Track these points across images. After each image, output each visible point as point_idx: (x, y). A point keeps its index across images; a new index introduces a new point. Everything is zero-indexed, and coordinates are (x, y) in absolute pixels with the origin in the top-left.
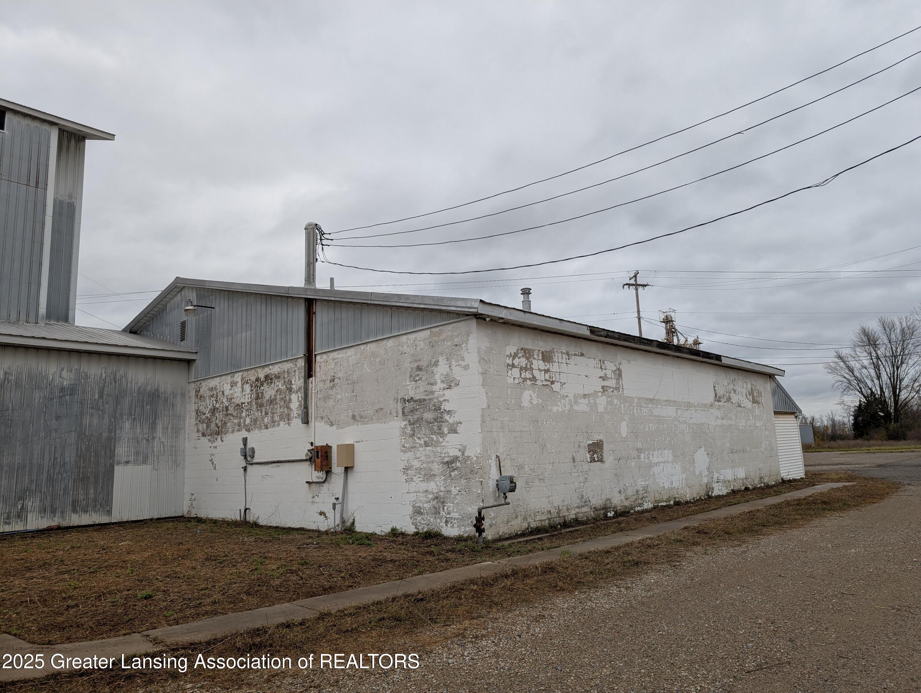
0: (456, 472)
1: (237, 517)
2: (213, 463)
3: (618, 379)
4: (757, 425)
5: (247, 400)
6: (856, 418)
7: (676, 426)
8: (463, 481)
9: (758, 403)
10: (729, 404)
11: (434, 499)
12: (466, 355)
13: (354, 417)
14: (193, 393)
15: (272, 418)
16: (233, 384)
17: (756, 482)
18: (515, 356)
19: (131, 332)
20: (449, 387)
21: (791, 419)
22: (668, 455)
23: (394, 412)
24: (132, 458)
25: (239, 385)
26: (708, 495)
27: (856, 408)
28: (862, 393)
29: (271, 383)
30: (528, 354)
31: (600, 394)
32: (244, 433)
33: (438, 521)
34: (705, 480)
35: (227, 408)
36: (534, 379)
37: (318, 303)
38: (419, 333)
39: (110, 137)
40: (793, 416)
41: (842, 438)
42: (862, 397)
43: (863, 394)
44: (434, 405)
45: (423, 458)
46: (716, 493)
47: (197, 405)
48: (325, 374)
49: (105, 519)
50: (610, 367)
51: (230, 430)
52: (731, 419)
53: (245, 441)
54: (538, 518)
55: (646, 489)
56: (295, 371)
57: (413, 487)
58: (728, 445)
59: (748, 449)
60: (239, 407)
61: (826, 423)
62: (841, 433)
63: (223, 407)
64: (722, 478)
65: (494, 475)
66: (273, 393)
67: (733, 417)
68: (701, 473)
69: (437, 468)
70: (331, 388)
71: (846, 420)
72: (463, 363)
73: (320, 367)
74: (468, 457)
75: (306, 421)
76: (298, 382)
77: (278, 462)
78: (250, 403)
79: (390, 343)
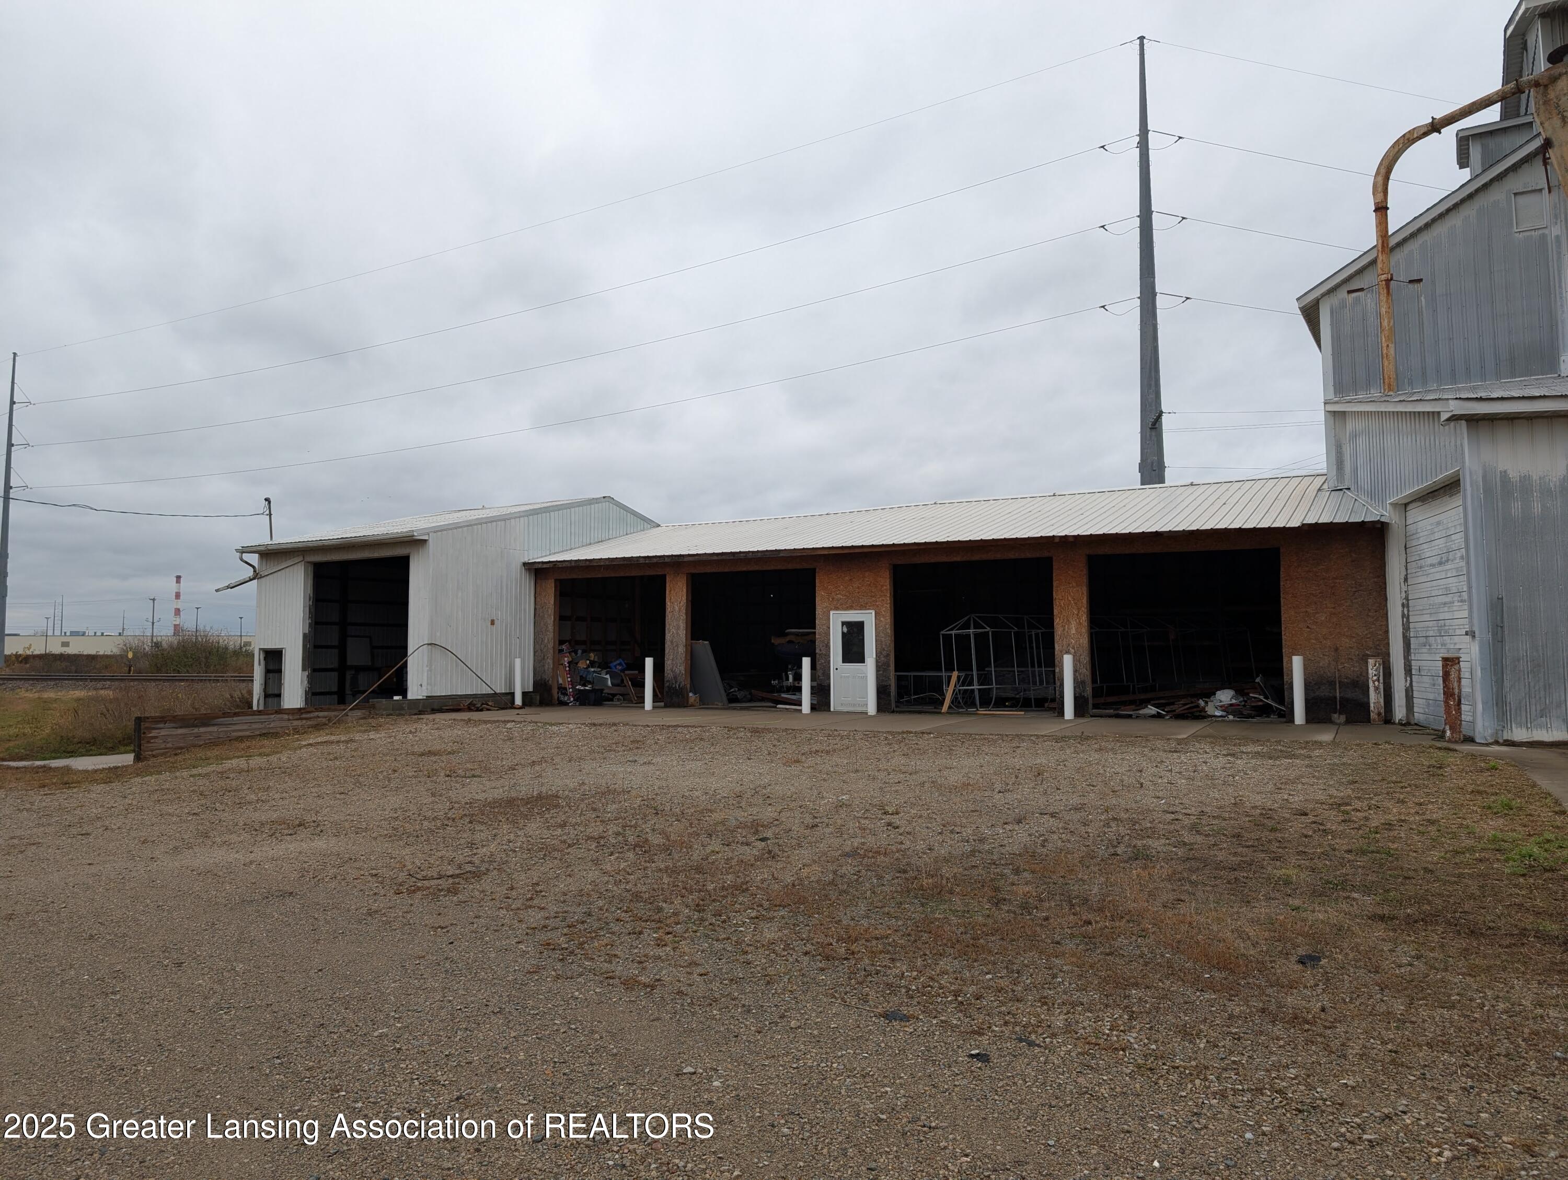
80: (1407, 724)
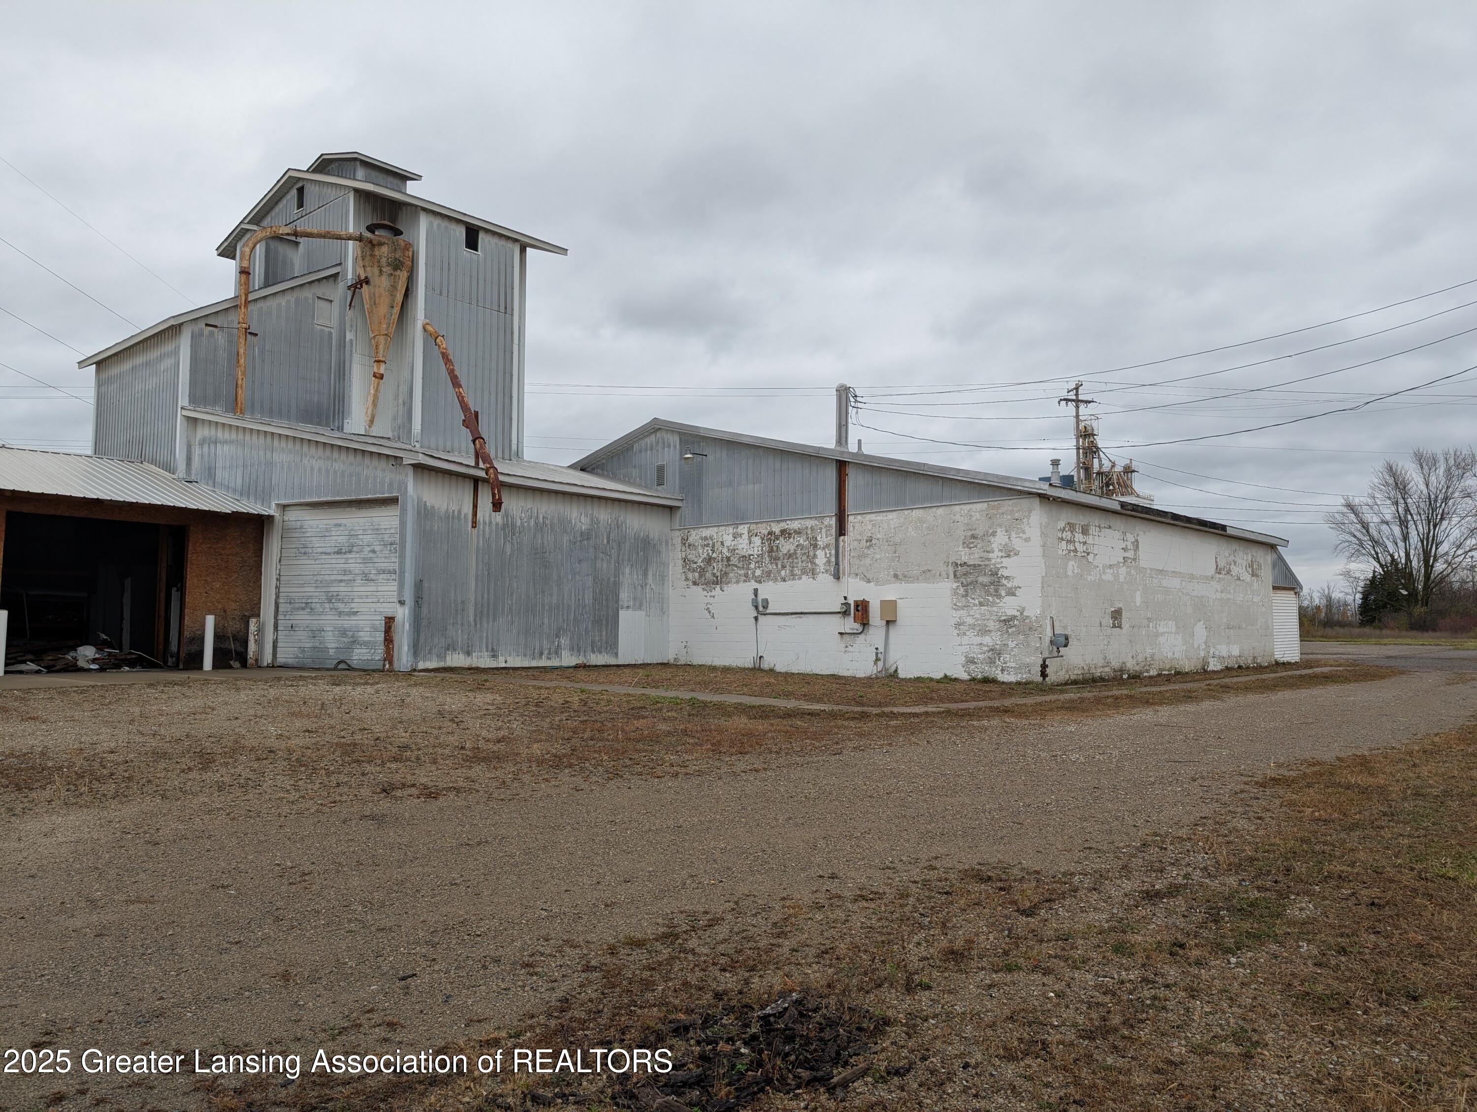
0: (1014, 629)
1: (750, 665)
2: (709, 612)
3: (1135, 551)
4: (1255, 600)
5: (756, 552)
6: (1365, 598)
7: (1180, 598)
8: (1021, 637)
9: (1257, 576)
10: (1228, 577)
11: (989, 651)
12: (1027, 529)
13: (896, 576)
14: (678, 541)
15: (792, 571)
16: (736, 536)
17: (1249, 662)
18: (1063, 530)
19: (582, 470)
20: (1008, 556)
21: (1290, 596)
22: (1171, 626)
23: (944, 574)
24: (631, 603)
25: (746, 536)
26: (1204, 669)
27: (1368, 582)
28: (1377, 560)
29: (789, 538)
30: (1071, 527)
31: (1121, 565)
32: (753, 585)
33: (994, 669)
34: (1202, 654)
35: (728, 559)
36: (1075, 551)
37: (851, 466)
38: (975, 505)
39: (563, 251)
40: (1293, 592)
41: (1342, 624)
42: (1378, 566)
43: (1379, 562)
44: (991, 571)
45: (977, 616)
46: (1211, 668)
47: (684, 554)
48: (860, 534)
49: (612, 661)
50: (1130, 538)
51: (734, 580)
52: (1230, 593)
53: (756, 592)
54: (1075, 672)
55: (1152, 656)
56: (821, 529)
57: (965, 640)
58: (1225, 620)
59: (1244, 626)
60: (746, 559)
61: (1317, 602)
62: (1340, 619)
63: (723, 557)
64: (1217, 653)
65: (1049, 632)
66: (792, 548)
67: (1232, 591)
68: (1199, 647)
69: (992, 625)
70: (868, 548)
71: (1350, 599)
72: (1024, 536)
73: (854, 527)
74: (1027, 617)
75: (837, 577)
76: (825, 538)
77: (801, 613)
78: (761, 556)
79: (940, 511)
80: (272, 667)
